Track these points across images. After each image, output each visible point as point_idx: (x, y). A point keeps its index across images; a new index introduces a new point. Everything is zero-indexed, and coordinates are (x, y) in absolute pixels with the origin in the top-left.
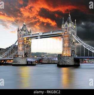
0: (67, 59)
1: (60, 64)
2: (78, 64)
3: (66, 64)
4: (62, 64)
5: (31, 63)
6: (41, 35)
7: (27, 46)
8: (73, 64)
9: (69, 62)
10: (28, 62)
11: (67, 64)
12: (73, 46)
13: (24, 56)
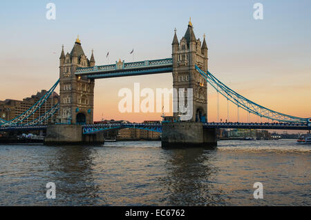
0: (186, 129)
1: (170, 141)
2: (212, 141)
3: (183, 141)
4: (173, 141)
5: (92, 140)
6: (121, 68)
7: (84, 96)
8: (202, 141)
9: (190, 137)
10: (84, 136)
11: (186, 141)
12: (200, 96)
13: (74, 121)
